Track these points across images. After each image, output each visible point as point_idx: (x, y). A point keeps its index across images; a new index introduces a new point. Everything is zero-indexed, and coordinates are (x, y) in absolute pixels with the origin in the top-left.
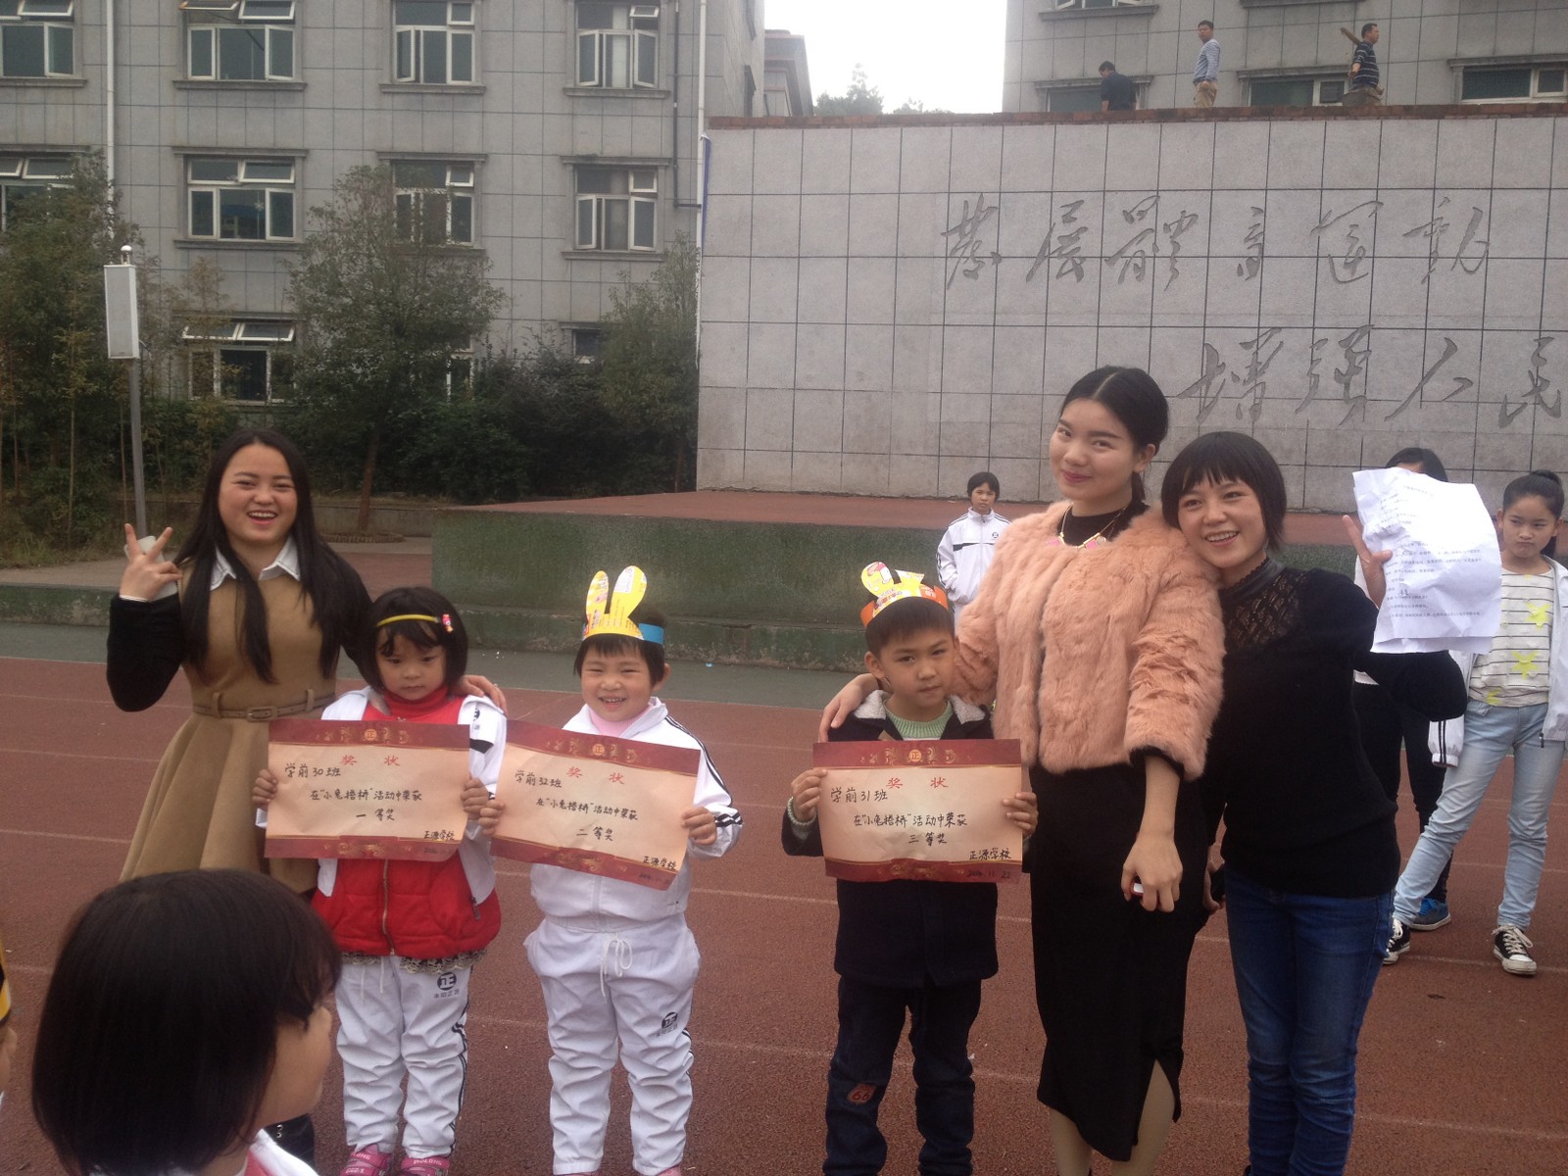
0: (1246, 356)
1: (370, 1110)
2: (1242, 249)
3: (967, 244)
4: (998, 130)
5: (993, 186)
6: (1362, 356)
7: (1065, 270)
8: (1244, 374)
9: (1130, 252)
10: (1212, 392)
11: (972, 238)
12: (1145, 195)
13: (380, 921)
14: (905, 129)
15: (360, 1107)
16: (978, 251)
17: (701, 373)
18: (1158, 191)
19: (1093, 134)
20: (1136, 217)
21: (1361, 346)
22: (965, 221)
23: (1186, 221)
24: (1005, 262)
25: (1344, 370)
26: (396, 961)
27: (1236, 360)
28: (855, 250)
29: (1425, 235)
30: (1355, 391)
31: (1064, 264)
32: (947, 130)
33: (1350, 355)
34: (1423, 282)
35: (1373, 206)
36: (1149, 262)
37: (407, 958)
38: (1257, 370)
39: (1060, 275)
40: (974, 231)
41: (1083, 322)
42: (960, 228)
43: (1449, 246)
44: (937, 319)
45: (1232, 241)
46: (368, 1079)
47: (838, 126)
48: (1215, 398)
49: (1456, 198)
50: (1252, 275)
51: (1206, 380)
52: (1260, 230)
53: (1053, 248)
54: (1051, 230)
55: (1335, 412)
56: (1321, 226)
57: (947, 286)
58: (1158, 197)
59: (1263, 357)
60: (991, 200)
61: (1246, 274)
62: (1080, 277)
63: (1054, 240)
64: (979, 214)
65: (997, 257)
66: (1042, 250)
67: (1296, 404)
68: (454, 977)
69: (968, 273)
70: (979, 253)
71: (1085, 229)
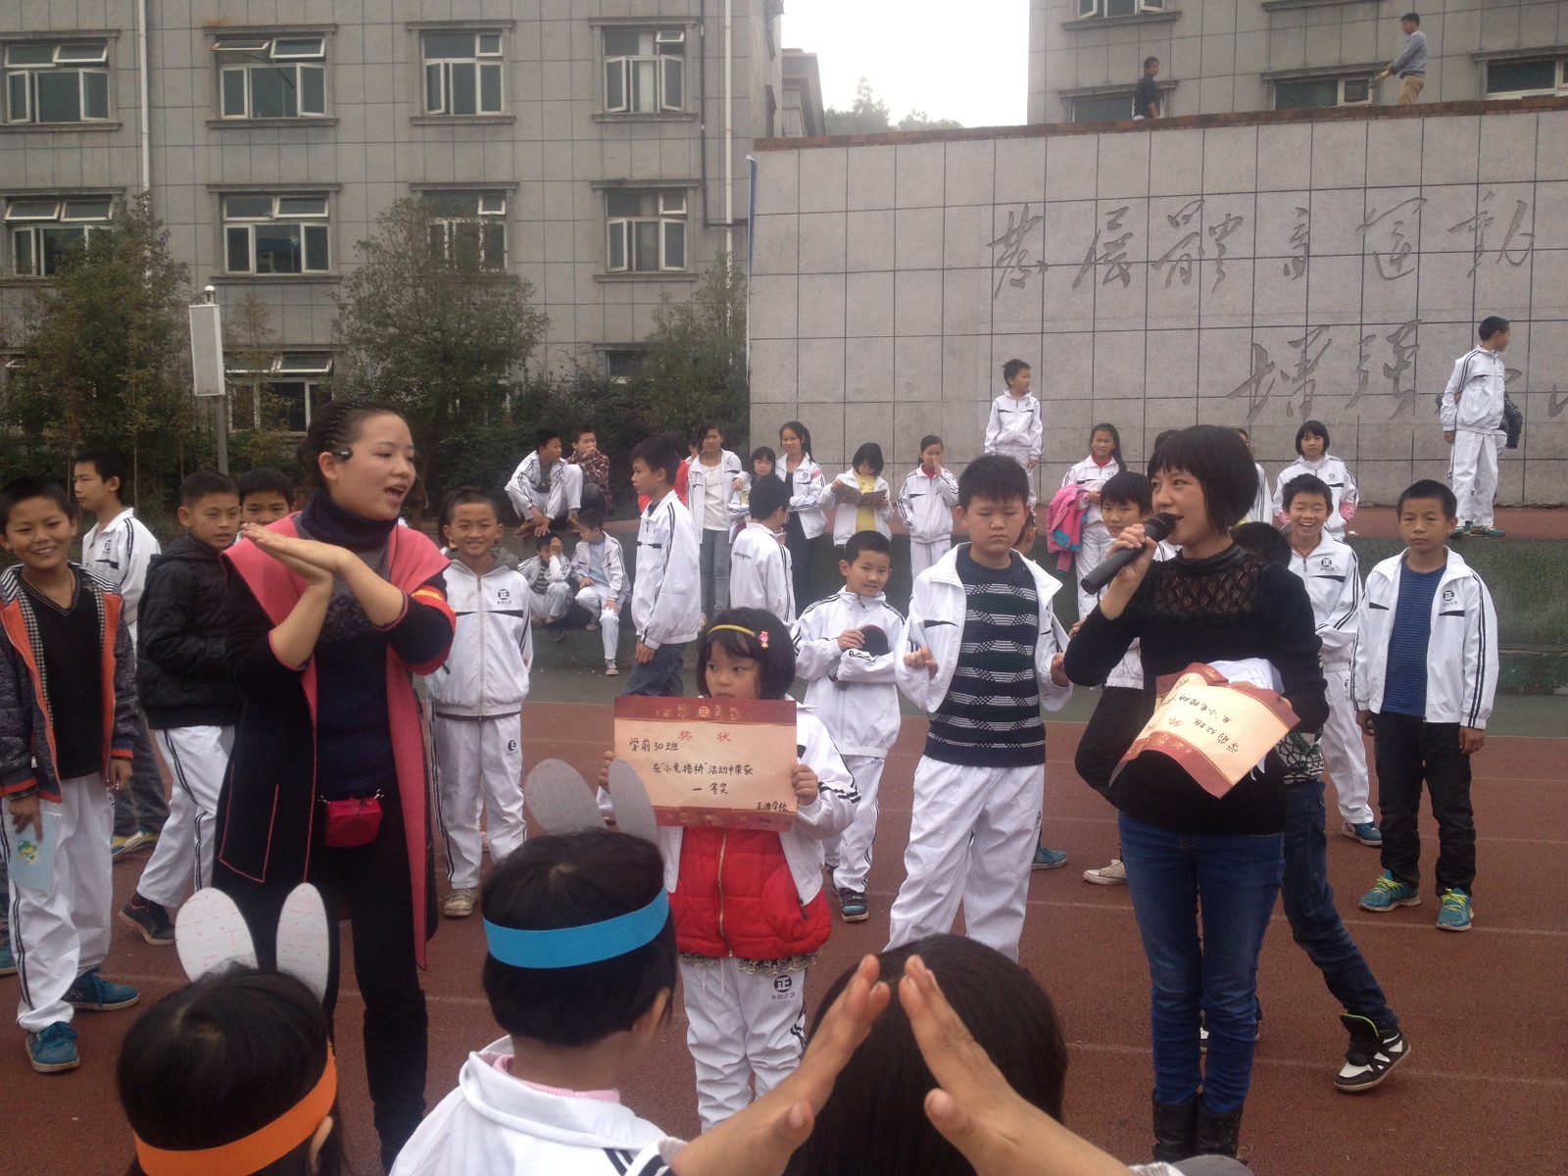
0: (1295, 354)
1: (720, 1107)
2: (1287, 249)
3: (1013, 254)
4: (1041, 141)
5: (1039, 197)
6: (1411, 351)
7: (1111, 277)
8: (1293, 372)
9: (1176, 256)
10: (1263, 391)
11: (1017, 248)
12: (1188, 200)
13: (717, 922)
14: (949, 144)
15: (712, 1103)
16: (1024, 260)
17: (751, 390)
18: (1202, 195)
19: (1137, 142)
20: (1182, 222)
21: (1407, 342)
22: (1011, 231)
23: (1231, 225)
24: (1051, 270)
25: (1392, 365)
26: (736, 963)
27: (1284, 358)
28: (901, 264)
29: (1470, 230)
30: (1405, 385)
31: (1110, 271)
32: (990, 143)
33: (1398, 350)
34: (1469, 276)
35: (1418, 202)
36: (1195, 266)
37: (745, 960)
38: (1306, 367)
39: (1107, 281)
40: (1019, 241)
41: (1129, 327)
42: (1005, 239)
43: (1493, 240)
44: (985, 329)
45: (1277, 241)
46: (717, 1077)
47: (882, 144)
48: (1265, 397)
49: (1501, 191)
50: (1299, 274)
51: (1255, 379)
52: (1306, 229)
53: (1099, 255)
54: (1097, 237)
55: (1385, 407)
56: (1366, 224)
57: (994, 296)
58: (1203, 201)
59: (1311, 355)
60: (1035, 210)
61: (1293, 274)
62: (1126, 280)
63: (1099, 246)
64: (1027, 222)
65: (1043, 266)
66: (1088, 258)
67: (1346, 400)
68: (790, 980)
69: (1015, 283)
70: (1025, 262)
71: (1131, 235)
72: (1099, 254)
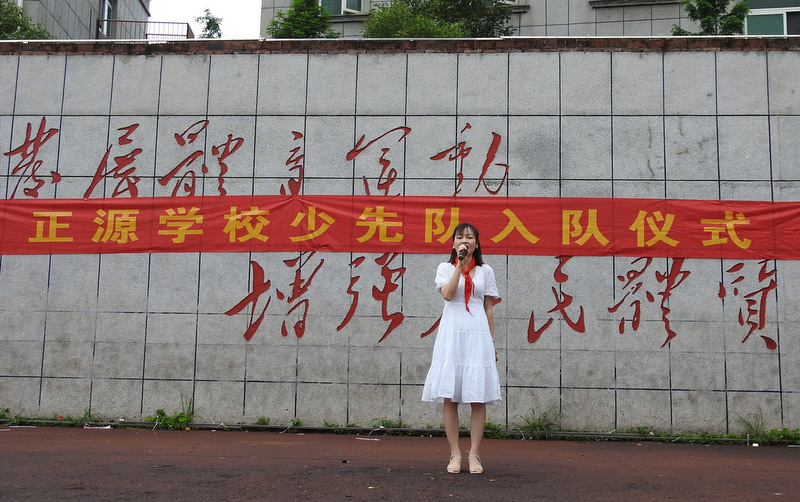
0: (290, 274)
2: (285, 171)
4: (61, 59)
6: (398, 273)
8: (288, 292)
9: (181, 173)
10: (259, 310)
11: (33, 158)
12: (194, 120)
16: (39, 170)
20: (187, 140)
21: (394, 265)
23: (233, 145)
24: (64, 181)
25: (381, 288)
27: (281, 277)
29: (451, 159)
30: (391, 309)
33: (387, 273)
35: (402, 131)
36: (199, 182)
39: (115, 193)
40: (35, 152)
42: (22, 149)
45: (275, 163)
48: (262, 316)
51: (252, 298)
54: (108, 151)
55: (375, 329)
56: (356, 150)
58: (207, 122)
59: (305, 275)
60: (52, 123)
62: (134, 194)
63: (110, 161)
64: (43, 134)
65: (56, 177)
66: (99, 171)
69: (28, 192)
70: (39, 173)
71: (140, 150)
72: (109, 169)
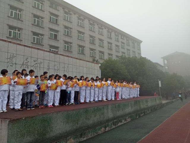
3: (11, 61)
5: (15, 53)
9: (34, 66)
18: (38, 58)
20: (35, 61)
23: (41, 63)
29: (64, 68)
31: (26, 66)
35: (59, 64)
36: (37, 68)
40: (12, 59)
45: (46, 66)
49: (66, 65)
50: (48, 71)
52: (49, 65)
53: (24, 64)
54: (24, 61)
57: (7, 67)
62: (28, 68)
65: (16, 64)
69: (11, 66)
71: (29, 62)
